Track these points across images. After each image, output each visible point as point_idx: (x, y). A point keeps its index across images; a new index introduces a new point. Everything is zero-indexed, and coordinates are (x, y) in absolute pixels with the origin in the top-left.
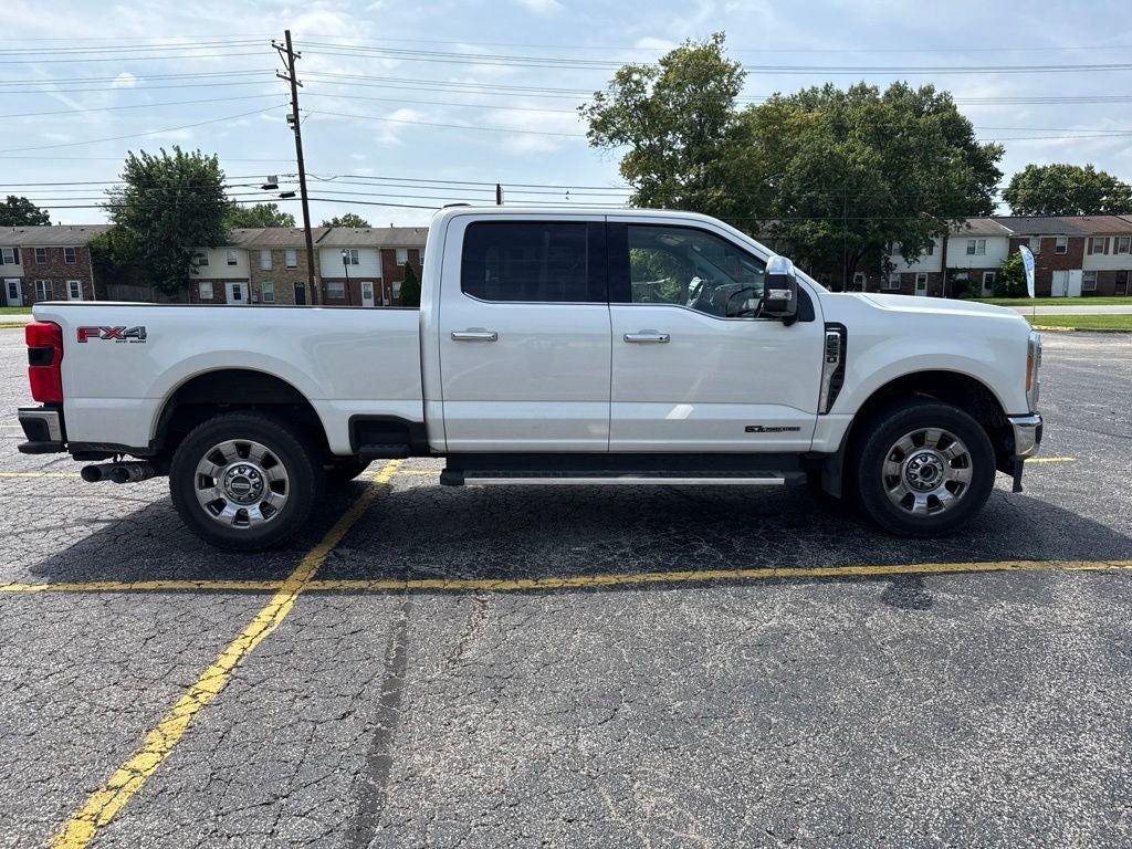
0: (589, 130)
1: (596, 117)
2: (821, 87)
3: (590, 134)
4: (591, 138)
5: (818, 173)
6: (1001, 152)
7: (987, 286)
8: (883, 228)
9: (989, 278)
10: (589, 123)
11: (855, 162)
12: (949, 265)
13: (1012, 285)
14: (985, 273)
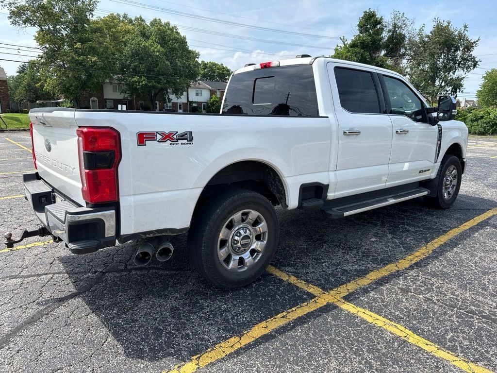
0: (9, 16)
1: (13, 9)
2: (122, 14)
3: (10, 18)
4: (11, 20)
5: (138, 54)
6: (199, 55)
7: (204, 109)
8: (168, 82)
9: (204, 106)
10: (8, 12)
11: (154, 51)
12: (190, 100)
13: (213, 109)
14: (203, 104)
